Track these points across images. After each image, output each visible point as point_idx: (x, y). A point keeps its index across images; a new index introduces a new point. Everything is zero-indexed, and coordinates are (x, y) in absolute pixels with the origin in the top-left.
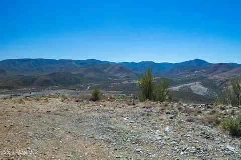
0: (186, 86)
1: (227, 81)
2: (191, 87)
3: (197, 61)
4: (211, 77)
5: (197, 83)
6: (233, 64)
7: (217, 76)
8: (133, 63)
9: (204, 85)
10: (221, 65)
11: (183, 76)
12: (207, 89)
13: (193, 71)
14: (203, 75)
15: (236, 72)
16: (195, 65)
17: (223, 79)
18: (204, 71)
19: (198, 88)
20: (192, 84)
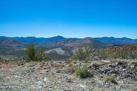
0: (54, 50)
1: (73, 47)
2: (56, 51)
3: (59, 36)
4: (66, 45)
5: (59, 48)
6: (76, 38)
7: (69, 45)
8: (22, 38)
9: (63, 49)
10: (70, 39)
11: (52, 45)
12: (64, 51)
13: (57, 42)
14: (62, 44)
15: (77, 42)
16: (58, 39)
17: (72, 46)
18: (63, 42)
19: (60, 51)
20: (56, 49)
